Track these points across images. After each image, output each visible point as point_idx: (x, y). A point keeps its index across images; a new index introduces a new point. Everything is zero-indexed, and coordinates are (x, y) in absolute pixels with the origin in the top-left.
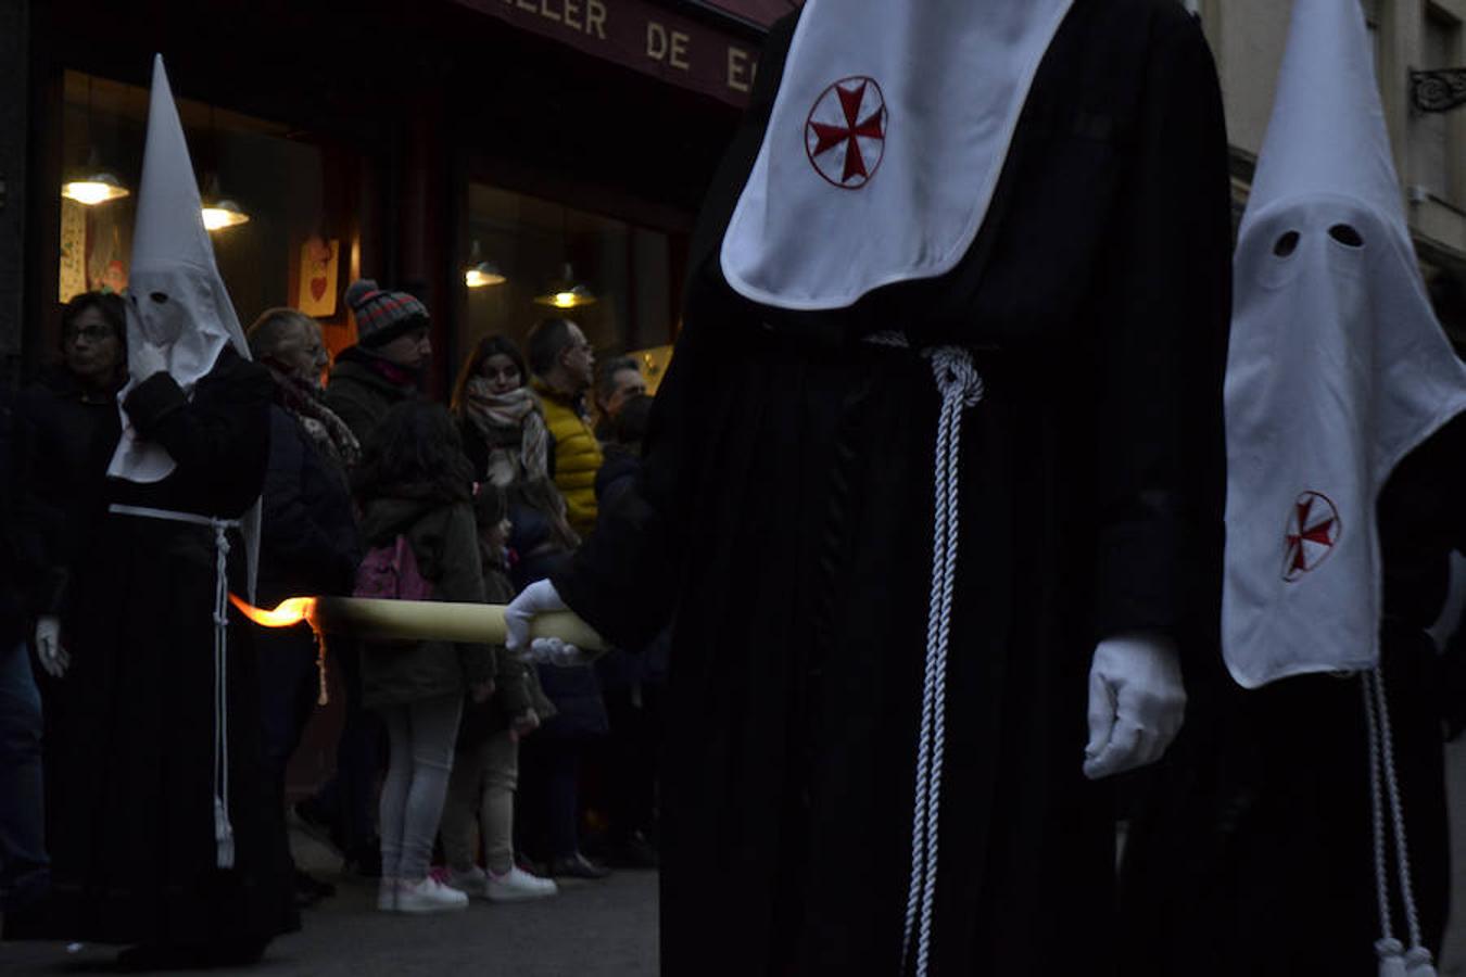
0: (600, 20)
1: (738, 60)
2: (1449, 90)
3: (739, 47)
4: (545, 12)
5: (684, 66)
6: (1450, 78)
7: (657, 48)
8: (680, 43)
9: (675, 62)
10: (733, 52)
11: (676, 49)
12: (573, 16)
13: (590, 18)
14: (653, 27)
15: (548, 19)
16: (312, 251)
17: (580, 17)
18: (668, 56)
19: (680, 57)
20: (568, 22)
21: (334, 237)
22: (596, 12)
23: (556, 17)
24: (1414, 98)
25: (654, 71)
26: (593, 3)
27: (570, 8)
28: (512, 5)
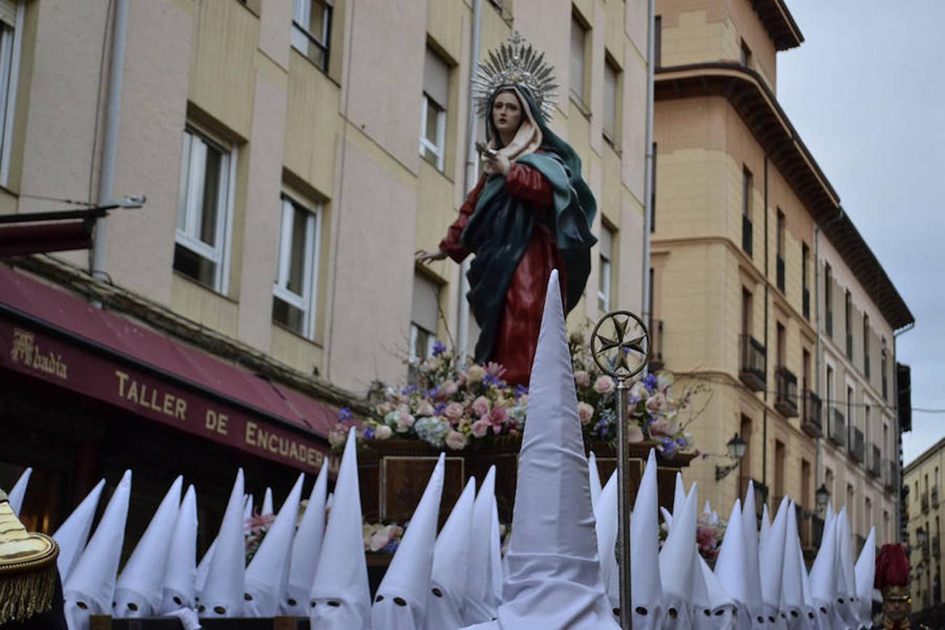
0: (182, 410)
1: (252, 429)
3: (254, 422)
4: (154, 406)
5: (224, 432)
7: (211, 424)
8: (223, 421)
9: (220, 430)
10: (250, 425)
11: (221, 424)
12: (169, 408)
13: (178, 408)
14: (210, 413)
15: (155, 411)
17: (173, 409)
18: (216, 427)
19: (223, 428)
20: (166, 411)
22: (181, 406)
23: (159, 409)
25: (209, 435)
26: (180, 401)
27: (167, 404)
28: (138, 404)
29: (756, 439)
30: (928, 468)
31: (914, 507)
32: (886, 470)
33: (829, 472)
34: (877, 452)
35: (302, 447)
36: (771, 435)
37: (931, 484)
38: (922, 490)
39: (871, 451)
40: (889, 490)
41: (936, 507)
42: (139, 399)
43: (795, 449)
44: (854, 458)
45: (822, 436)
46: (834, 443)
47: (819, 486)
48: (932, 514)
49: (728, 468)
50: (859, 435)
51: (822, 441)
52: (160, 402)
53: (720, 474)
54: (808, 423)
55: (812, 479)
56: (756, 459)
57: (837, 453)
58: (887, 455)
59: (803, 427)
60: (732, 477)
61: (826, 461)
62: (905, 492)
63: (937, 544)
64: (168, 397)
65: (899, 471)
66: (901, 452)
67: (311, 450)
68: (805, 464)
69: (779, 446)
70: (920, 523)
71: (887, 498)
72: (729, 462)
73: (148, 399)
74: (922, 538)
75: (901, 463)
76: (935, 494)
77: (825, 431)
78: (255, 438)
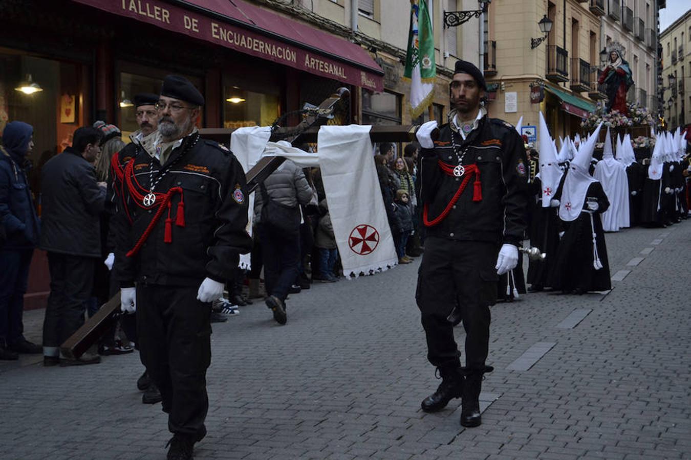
0: (167, 17)
1: (215, 27)
2: (457, 19)
3: (216, 23)
4: (149, 15)
5: (197, 31)
6: (458, 15)
7: (188, 25)
8: (195, 23)
9: (194, 30)
10: (213, 25)
11: (194, 25)
12: (158, 16)
13: (164, 16)
14: (186, 17)
15: (150, 17)
16: (65, 99)
17: (160, 16)
18: (191, 27)
19: (195, 28)
20: (157, 18)
21: (73, 94)
22: (166, 14)
23: (153, 16)
24: (445, 21)
25: (188, 33)
26: (164, 11)
27: (157, 13)
28: (138, 13)
29: (559, 18)
30: (676, 33)
31: (667, 61)
32: (648, 36)
33: (609, 39)
34: (642, 23)
35: (249, 39)
36: (568, 15)
37: (679, 44)
38: (672, 48)
39: (638, 23)
40: (650, 49)
41: (682, 60)
42: (138, 10)
43: (586, 24)
44: (626, 29)
45: (603, 14)
46: (612, 18)
47: (602, 49)
48: (679, 64)
49: (540, 40)
50: (630, 12)
51: (604, 18)
52: (152, 12)
53: (534, 44)
54: (595, 6)
55: (597, 44)
56: (559, 32)
57: (614, 26)
58: (649, 25)
59: (590, 9)
60: (543, 46)
61: (607, 31)
62: (660, 50)
63: (682, 85)
64: (156, 8)
65: (656, 35)
66: (658, 23)
67: (255, 40)
68: (592, 34)
69: (575, 22)
70: (670, 72)
71: (649, 55)
72: (541, 35)
73: (144, 10)
74: (672, 81)
75: (659, 30)
76: (681, 51)
77: (606, 11)
78: (218, 33)
